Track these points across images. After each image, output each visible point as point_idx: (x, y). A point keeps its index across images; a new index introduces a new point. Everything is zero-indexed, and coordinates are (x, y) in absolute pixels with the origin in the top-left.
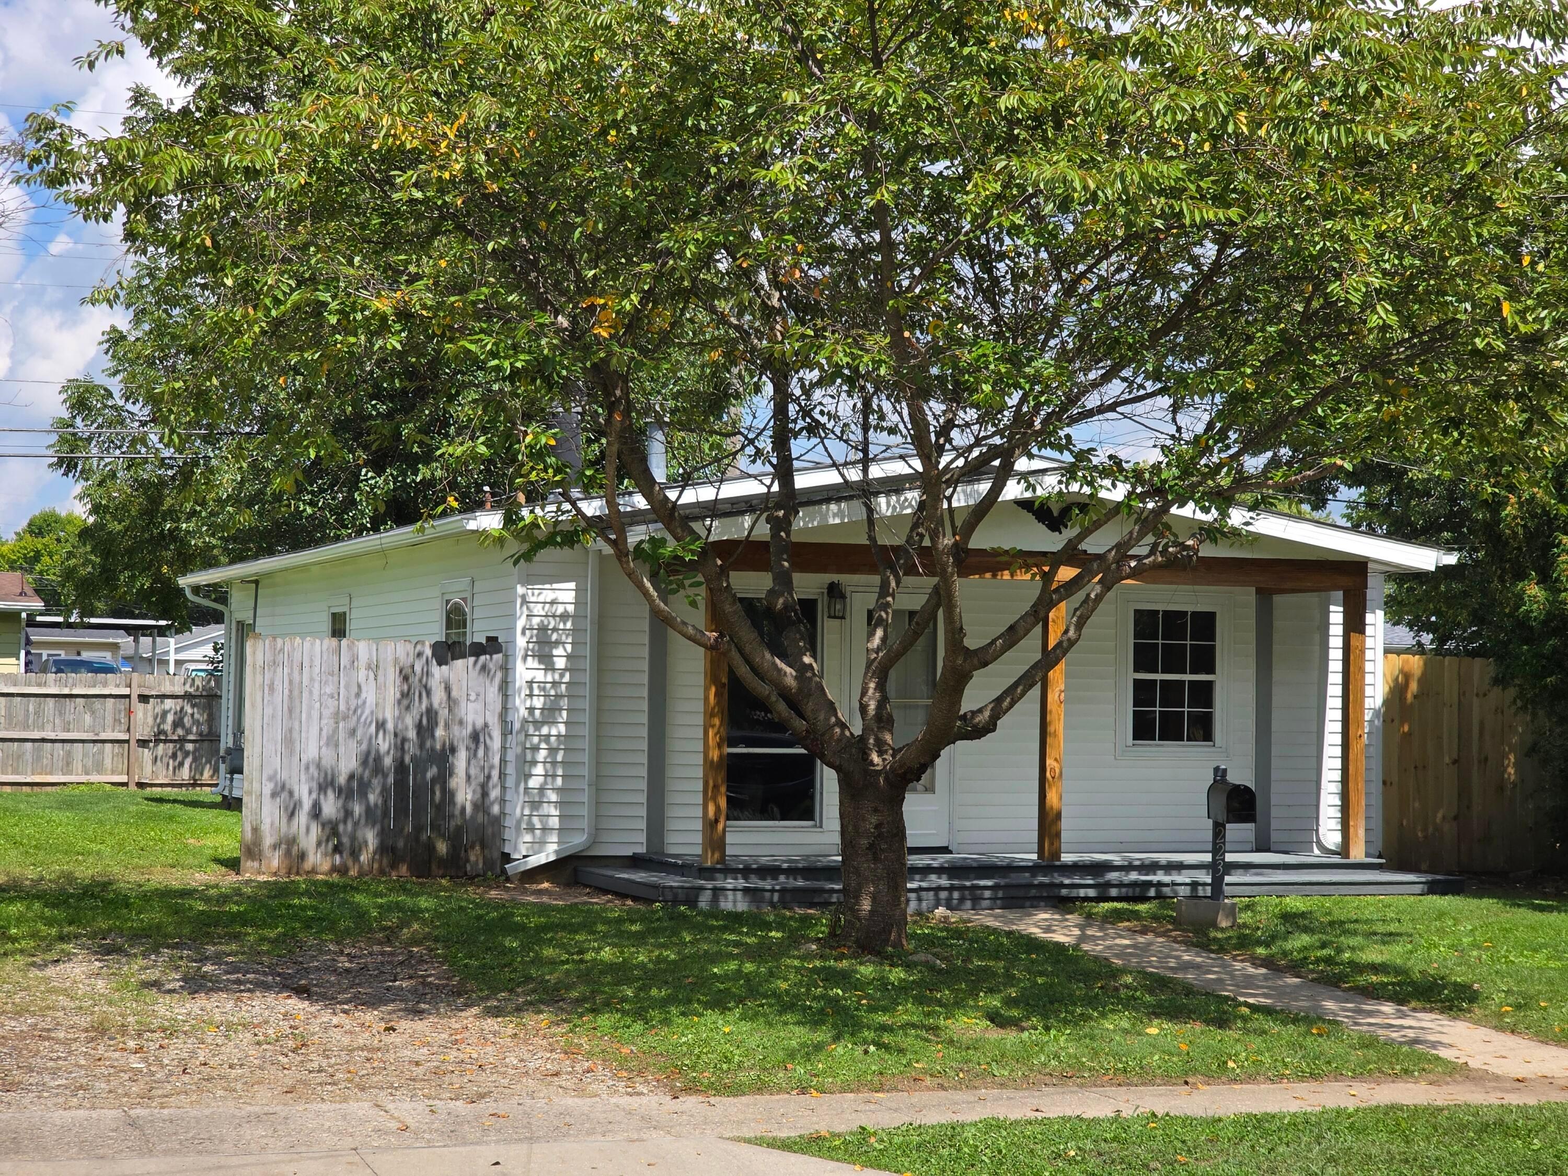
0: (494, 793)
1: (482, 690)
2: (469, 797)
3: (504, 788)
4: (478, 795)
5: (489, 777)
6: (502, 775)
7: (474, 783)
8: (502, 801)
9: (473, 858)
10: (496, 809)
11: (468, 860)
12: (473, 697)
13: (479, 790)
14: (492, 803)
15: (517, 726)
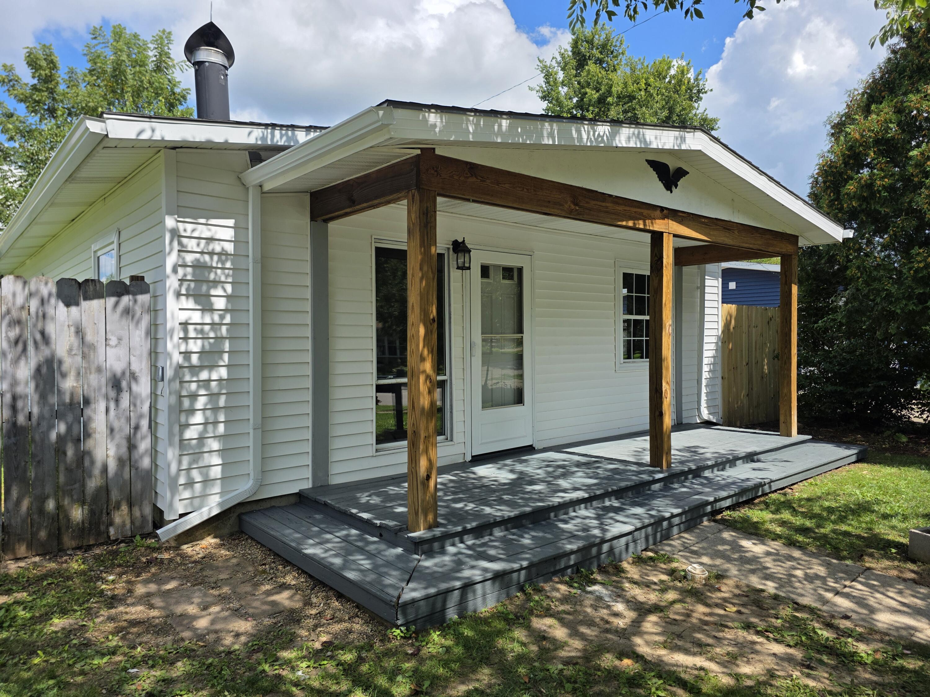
0: (144, 445)
1: (125, 334)
2: (112, 452)
3: (155, 439)
4: (124, 450)
5: (137, 428)
6: (153, 425)
7: (117, 436)
8: (154, 452)
9: (117, 520)
10: (146, 462)
11: (111, 524)
12: (113, 341)
13: (124, 443)
14: (141, 457)
15: (169, 373)
